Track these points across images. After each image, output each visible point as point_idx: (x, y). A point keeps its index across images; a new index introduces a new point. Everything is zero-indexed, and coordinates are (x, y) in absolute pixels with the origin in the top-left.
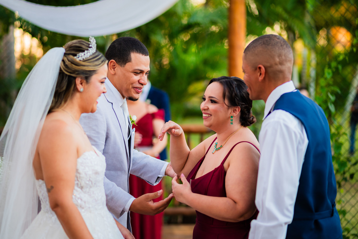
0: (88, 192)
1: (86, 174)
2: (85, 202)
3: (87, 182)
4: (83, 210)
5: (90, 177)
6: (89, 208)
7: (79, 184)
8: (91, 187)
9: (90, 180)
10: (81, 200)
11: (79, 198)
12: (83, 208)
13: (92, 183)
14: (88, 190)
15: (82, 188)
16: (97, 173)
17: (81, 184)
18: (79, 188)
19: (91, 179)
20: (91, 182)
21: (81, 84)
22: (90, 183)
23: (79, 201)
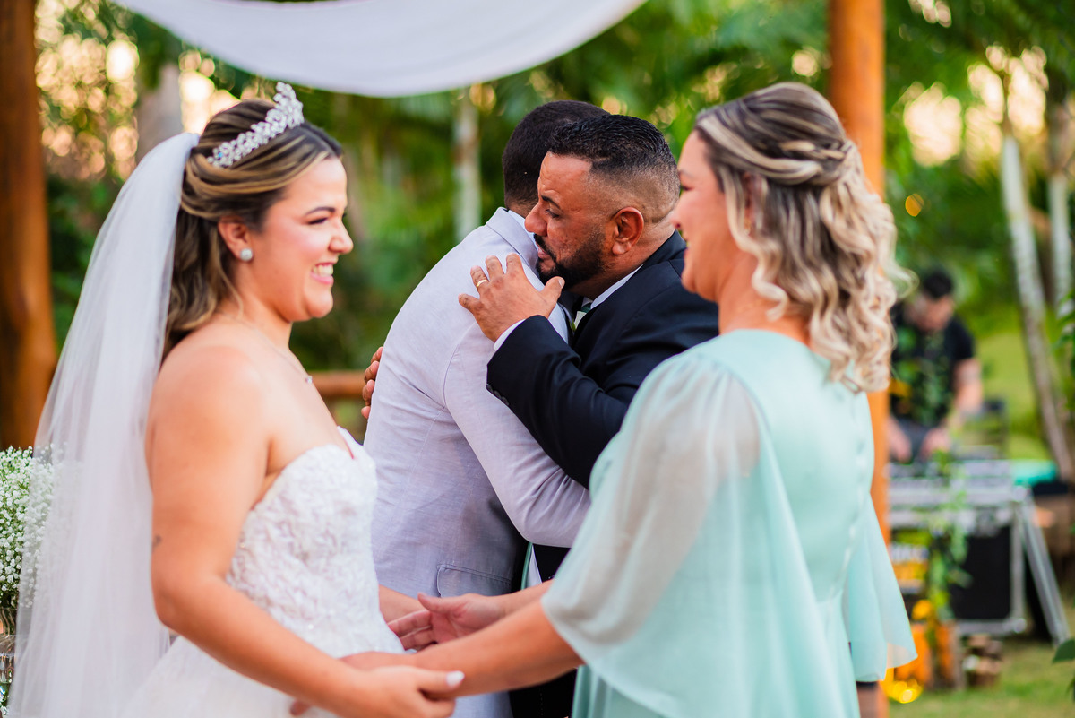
0: (325, 571)
1: (316, 515)
2: (315, 601)
3: (321, 540)
4: (311, 627)
5: (328, 524)
6: (329, 617)
7: (296, 545)
8: (331, 554)
9: (327, 532)
10: (304, 593)
11: (296, 589)
12: (309, 619)
13: (335, 543)
14: (323, 562)
15: (304, 557)
16: (348, 511)
17: (300, 547)
18: (297, 556)
19: (332, 531)
20: (333, 537)
21: (241, 236)
22: (330, 542)
23: (298, 597)
